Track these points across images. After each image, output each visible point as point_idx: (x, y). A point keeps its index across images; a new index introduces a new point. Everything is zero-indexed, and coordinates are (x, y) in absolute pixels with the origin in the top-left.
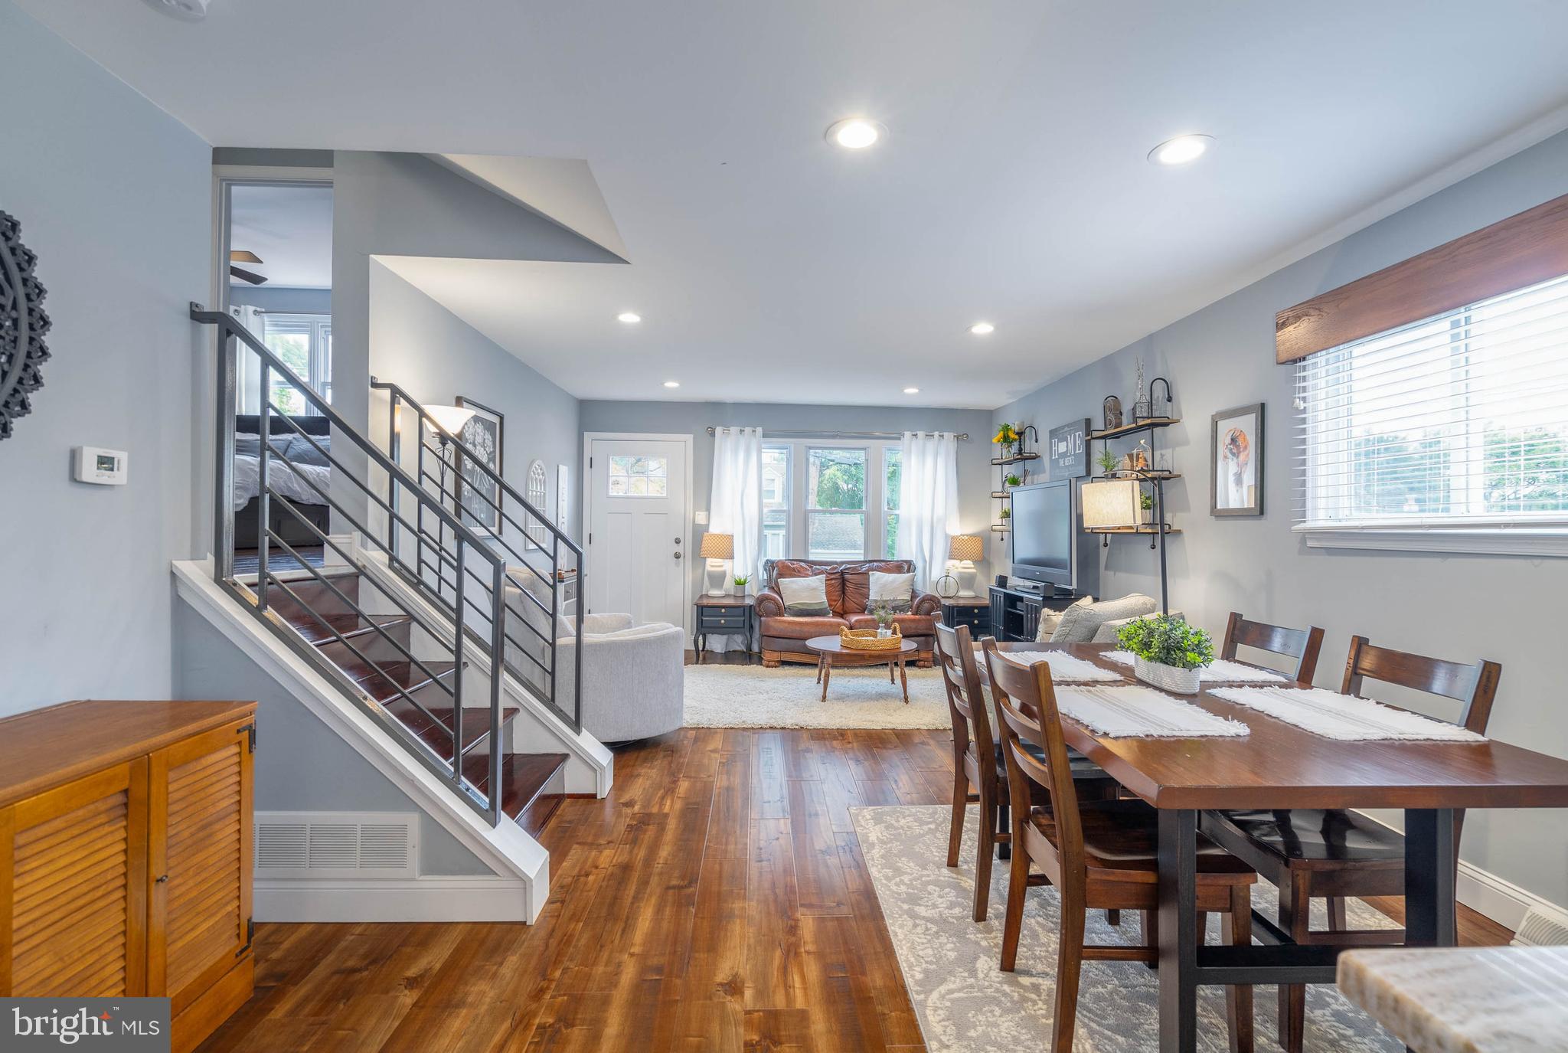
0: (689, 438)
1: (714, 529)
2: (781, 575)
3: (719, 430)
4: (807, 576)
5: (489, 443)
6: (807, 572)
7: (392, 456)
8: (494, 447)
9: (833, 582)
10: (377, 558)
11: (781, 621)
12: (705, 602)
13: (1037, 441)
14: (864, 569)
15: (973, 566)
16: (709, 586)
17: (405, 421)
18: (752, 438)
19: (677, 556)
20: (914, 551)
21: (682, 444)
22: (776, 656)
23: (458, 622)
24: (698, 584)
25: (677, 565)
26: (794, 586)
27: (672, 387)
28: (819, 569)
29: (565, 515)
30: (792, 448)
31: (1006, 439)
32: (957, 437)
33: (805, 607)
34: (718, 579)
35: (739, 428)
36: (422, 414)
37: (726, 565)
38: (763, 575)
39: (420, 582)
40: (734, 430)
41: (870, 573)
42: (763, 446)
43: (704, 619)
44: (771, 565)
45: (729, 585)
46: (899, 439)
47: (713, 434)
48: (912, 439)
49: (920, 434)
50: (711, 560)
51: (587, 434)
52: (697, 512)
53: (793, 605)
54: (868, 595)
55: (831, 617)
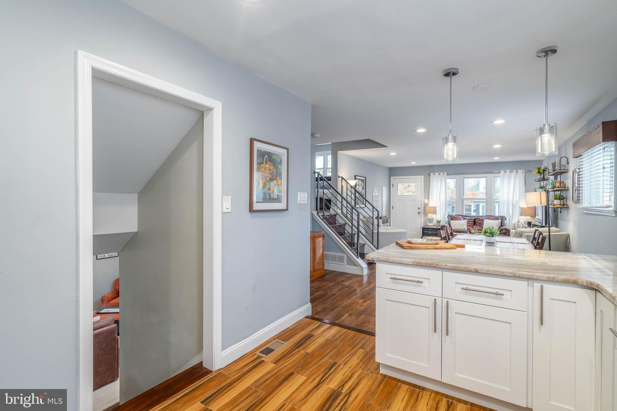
0: (422, 177)
1: (430, 205)
2: (452, 220)
3: (432, 174)
4: (460, 220)
5: (363, 185)
6: (461, 218)
7: (342, 194)
8: (364, 185)
9: (471, 222)
10: (339, 211)
12: (426, 227)
14: (482, 218)
15: (530, 218)
16: (428, 222)
17: (344, 183)
18: (443, 175)
19: (419, 213)
20: (506, 213)
21: (420, 179)
23: (352, 223)
24: (425, 222)
25: (419, 216)
26: (456, 223)
27: (413, 163)
28: (465, 218)
29: (385, 201)
30: (458, 178)
31: (539, 172)
32: (525, 171)
33: (459, 230)
34: (431, 220)
35: (439, 173)
36: (347, 182)
37: (434, 216)
38: (447, 220)
39: (347, 217)
40: (437, 174)
41: (484, 220)
42: (447, 178)
43: (424, 231)
44: (449, 216)
45: (435, 222)
46: (500, 173)
47: (430, 175)
48: (504, 173)
49: (508, 171)
50: (430, 214)
51: (392, 177)
52: (426, 200)
53: (454, 229)
54: (483, 227)
55: (468, 233)
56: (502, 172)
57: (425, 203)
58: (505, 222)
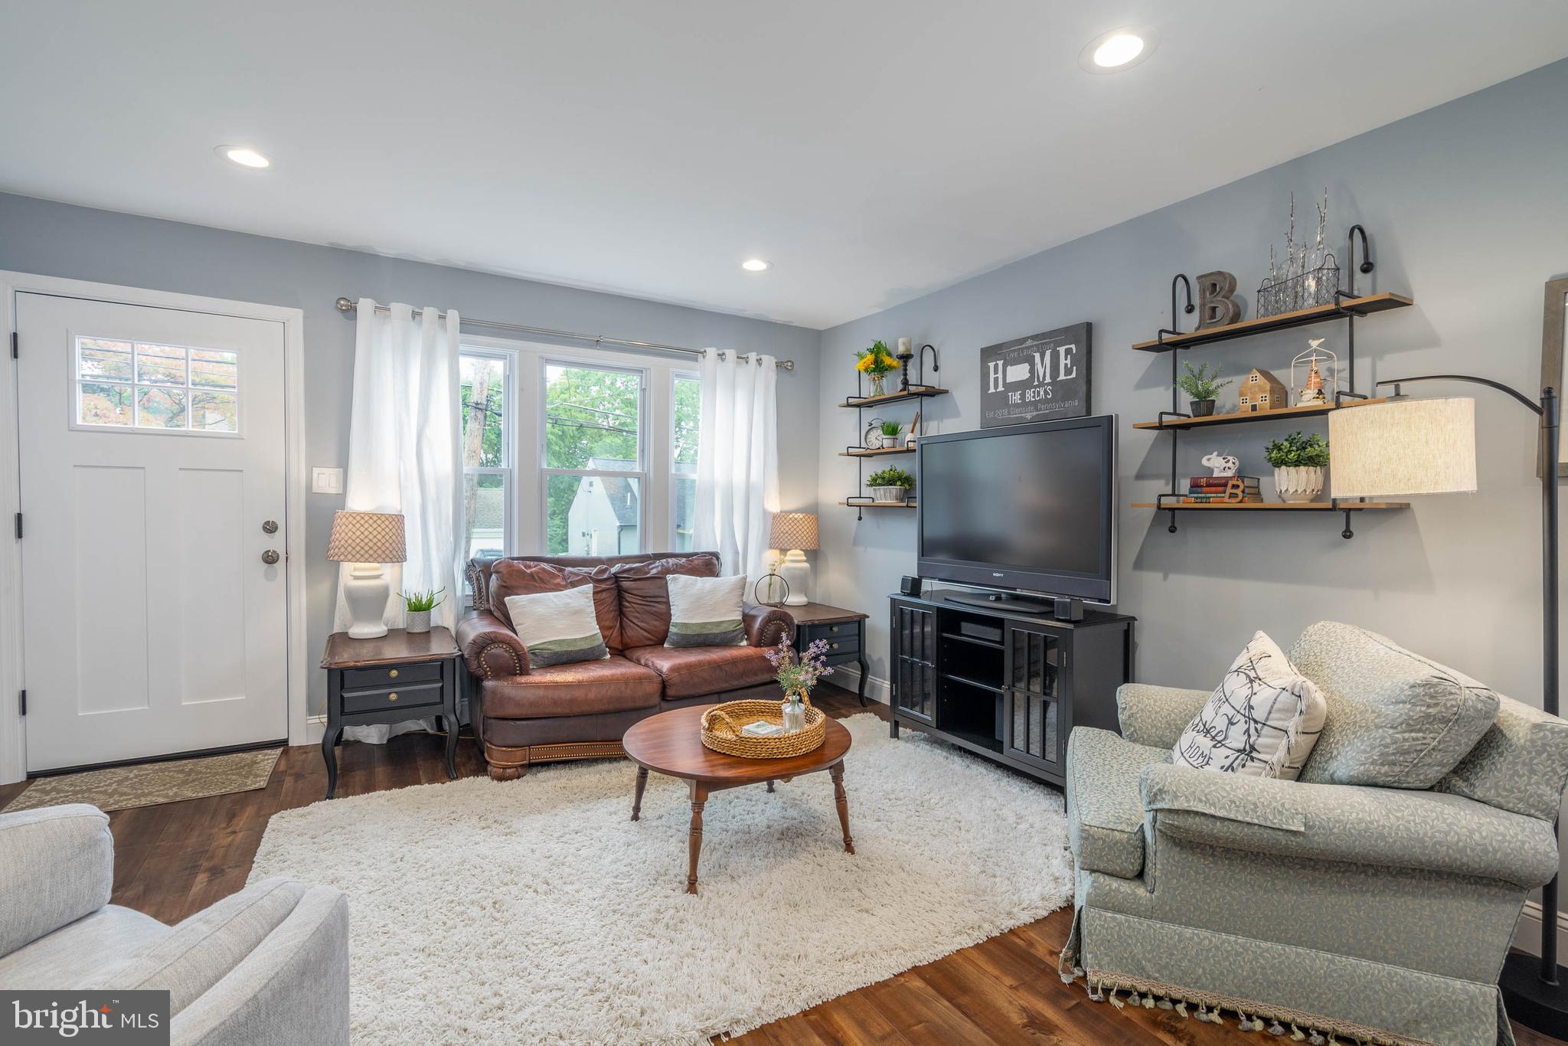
0: (295, 316)
1: (359, 502)
2: (507, 589)
3: (365, 306)
4: (557, 587)
6: (558, 581)
9: (607, 594)
11: (529, 685)
12: (346, 657)
13: (936, 369)
14: (654, 571)
15: (804, 558)
16: (349, 615)
18: (439, 329)
19: (270, 559)
22: (519, 757)
25: (271, 576)
26: (540, 610)
28: (577, 575)
31: (879, 365)
32: (779, 365)
33: (565, 648)
34: (370, 603)
35: (409, 308)
37: (386, 573)
38: (464, 589)
40: (399, 309)
41: (669, 577)
42: (462, 348)
43: (346, 695)
44: (480, 571)
45: (395, 614)
47: (350, 312)
49: (730, 355)
50: (352, 565)
52: (316, 471)
53: (540, 647)
54: (668, 616)
55: (611, 660)
57: (315, 489)
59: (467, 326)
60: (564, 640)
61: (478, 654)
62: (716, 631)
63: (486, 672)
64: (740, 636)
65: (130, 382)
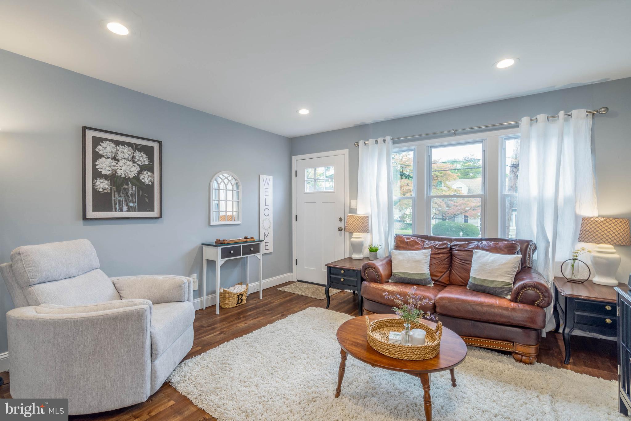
0: (346, 152)
1: (359, 212)
2: (401, 247)
3: (361, 143)
4: (417, 249)
5: (141, 158)
6: (419, 246)
8: (152, 161)
9: (441, 255)
14: (471, 247)
15: (614, 250)
19: (340, 230)
21: (343, 156)
28: (429, 243)
29: (269, 204)
32: (592, 113)
34: (357, 247)
35: (382, 139)
40: (371, 141)
41: (475, 251)
48: (531, 125)
49: (541, 117)
51: (294, 157)
52: (352, 201)
53: (397, 273)
54: (468, 271)
55: (433, 288)
56: (525, 120)
57: (351, 207)
58: (535, 257)
59: (395, 141)
60: (406, 273)
61: (365, 270)
62: (490, 285)
63: (367, 279)
64: (506, 292)
65: (314, 179)
